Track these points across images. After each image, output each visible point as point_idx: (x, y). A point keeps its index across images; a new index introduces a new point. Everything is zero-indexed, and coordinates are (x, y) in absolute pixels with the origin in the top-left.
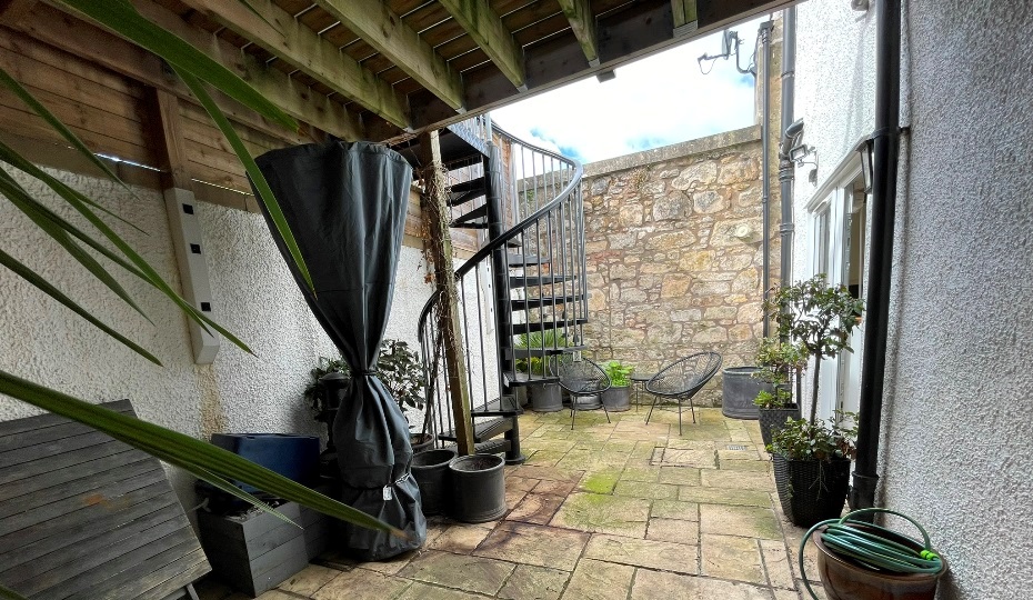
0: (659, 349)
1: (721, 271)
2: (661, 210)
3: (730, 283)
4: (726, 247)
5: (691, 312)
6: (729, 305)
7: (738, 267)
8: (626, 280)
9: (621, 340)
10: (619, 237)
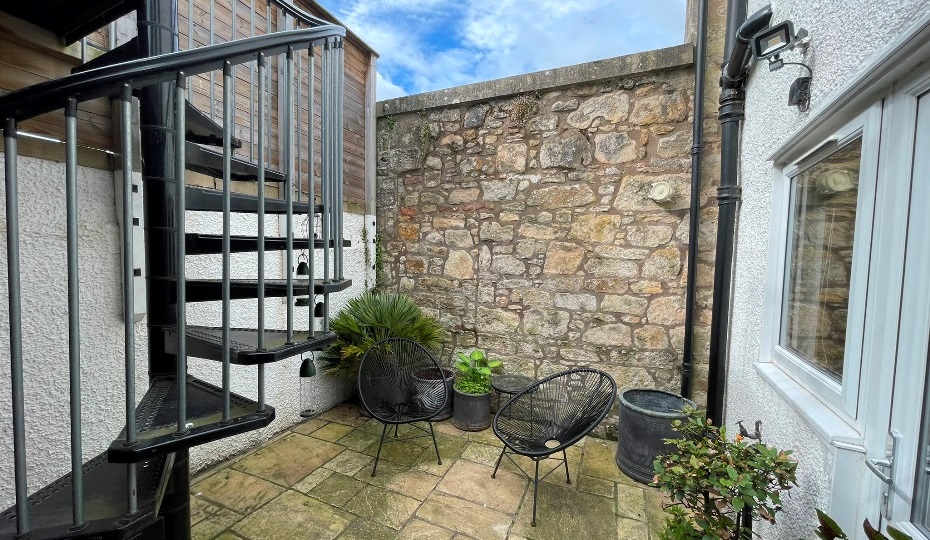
0: (536, 342)
1: (627, 245)
2: (551, 153)
3: (640, 264)
4: (637, 212)
5: (583, 298)
6: (636, 295)
7: (653, 242)
8: (500, 243)
9: (488, 322)
10: (495, 185)
